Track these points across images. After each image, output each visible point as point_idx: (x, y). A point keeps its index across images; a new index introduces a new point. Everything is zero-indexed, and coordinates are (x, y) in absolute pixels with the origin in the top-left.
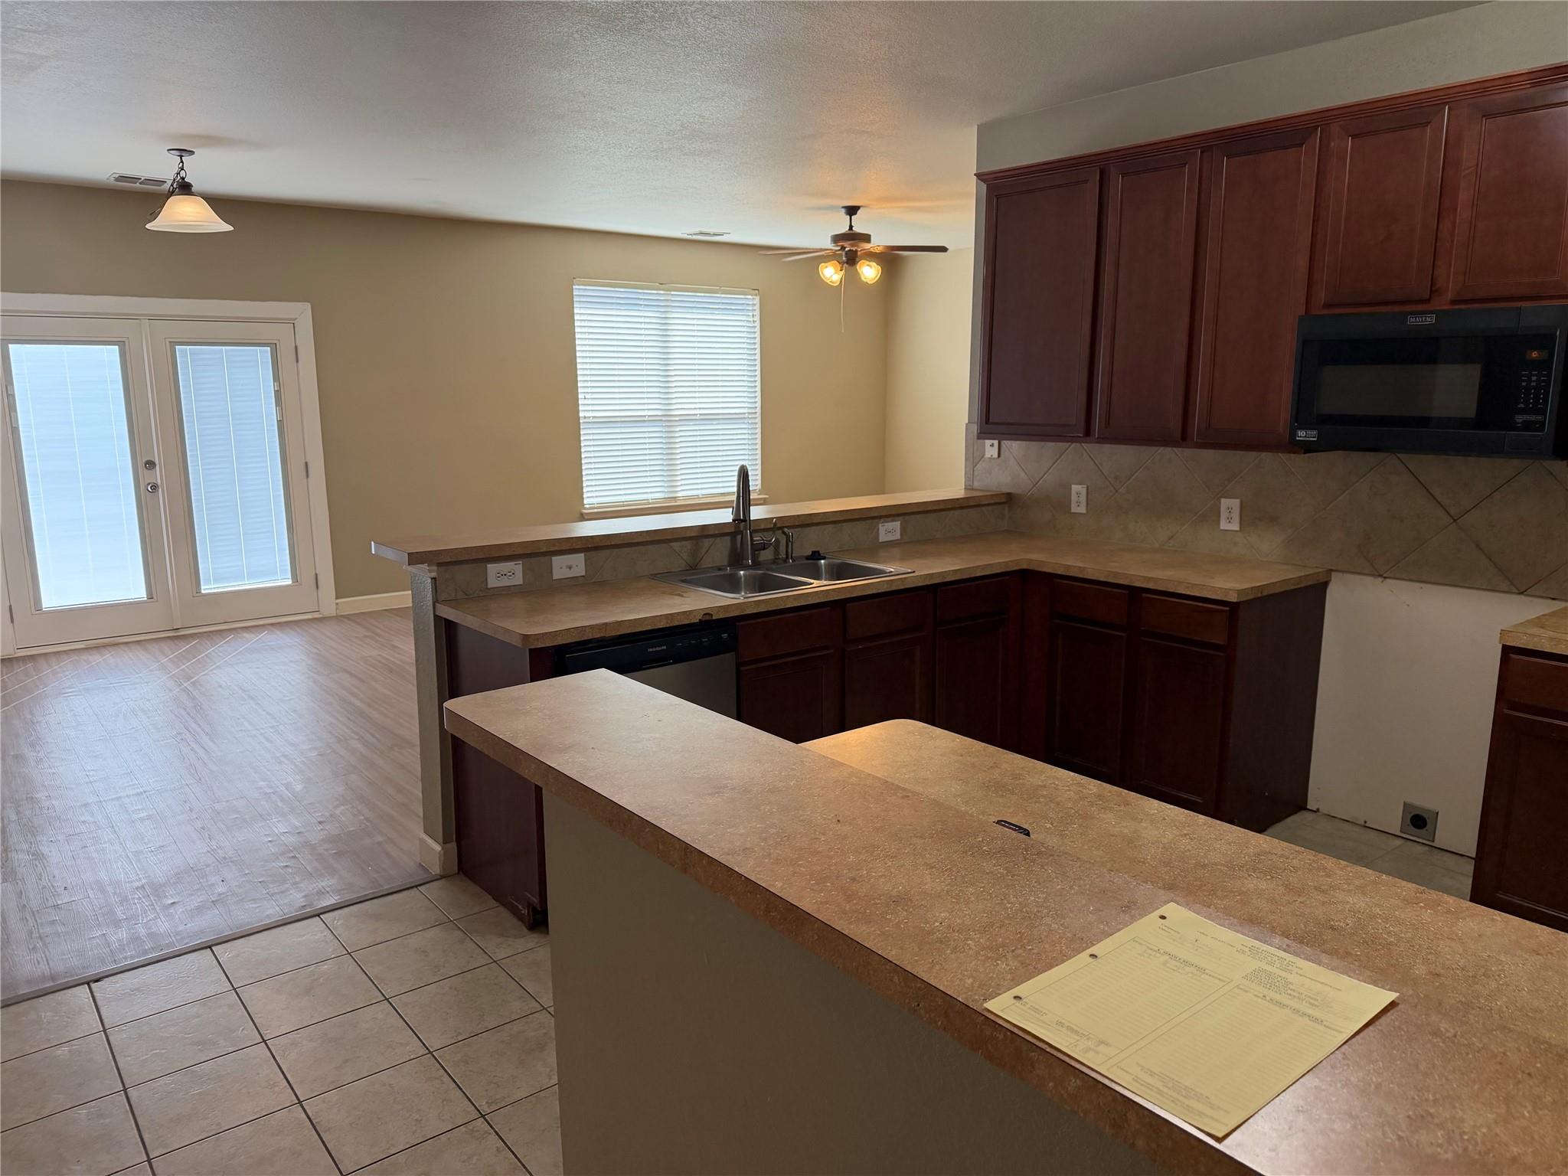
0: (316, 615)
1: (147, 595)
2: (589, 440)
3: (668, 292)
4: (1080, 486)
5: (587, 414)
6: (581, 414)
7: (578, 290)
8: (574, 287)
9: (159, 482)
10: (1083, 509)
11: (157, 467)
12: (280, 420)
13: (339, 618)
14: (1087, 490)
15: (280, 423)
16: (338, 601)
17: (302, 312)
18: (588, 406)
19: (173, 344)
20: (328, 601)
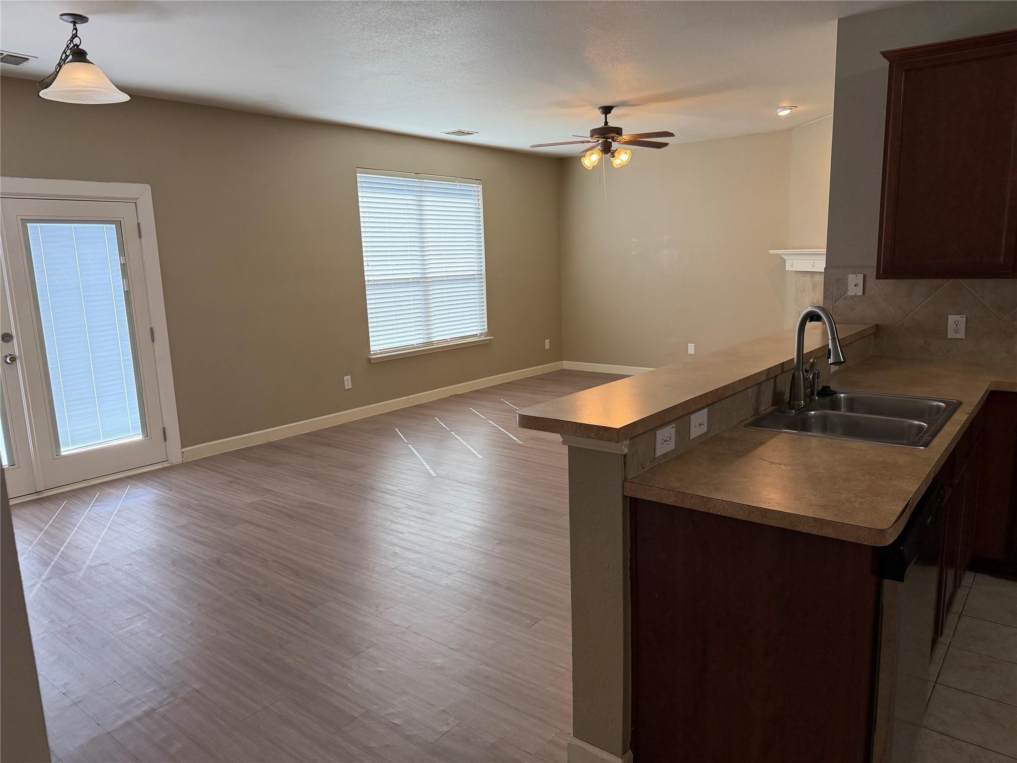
0: (166, 465)
1: (8, 464)
2: (372, 297)
3: (422, 180)
4: (960, 316)
5: (370, 278)
6: (366, 278)
7: (361, 177)
8: (357, 174)
9: (17, 354)
10: (962, 335)
11: (15, 340)
12: (127, 291)
13: (185, 466)
14: (967, 319)
15: (127, 294)
16: (183, 450)
17: (143, 192)
18: (371, 273)
19: (25, 221)
20: (175, 452)
